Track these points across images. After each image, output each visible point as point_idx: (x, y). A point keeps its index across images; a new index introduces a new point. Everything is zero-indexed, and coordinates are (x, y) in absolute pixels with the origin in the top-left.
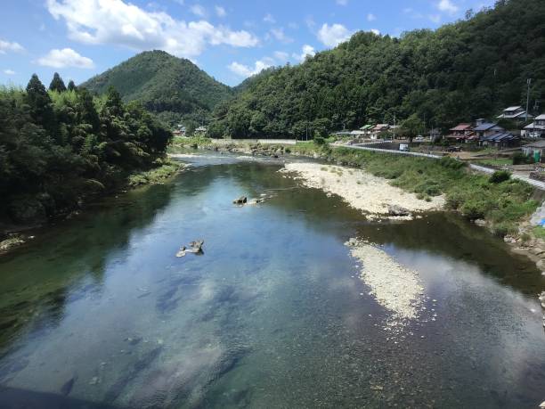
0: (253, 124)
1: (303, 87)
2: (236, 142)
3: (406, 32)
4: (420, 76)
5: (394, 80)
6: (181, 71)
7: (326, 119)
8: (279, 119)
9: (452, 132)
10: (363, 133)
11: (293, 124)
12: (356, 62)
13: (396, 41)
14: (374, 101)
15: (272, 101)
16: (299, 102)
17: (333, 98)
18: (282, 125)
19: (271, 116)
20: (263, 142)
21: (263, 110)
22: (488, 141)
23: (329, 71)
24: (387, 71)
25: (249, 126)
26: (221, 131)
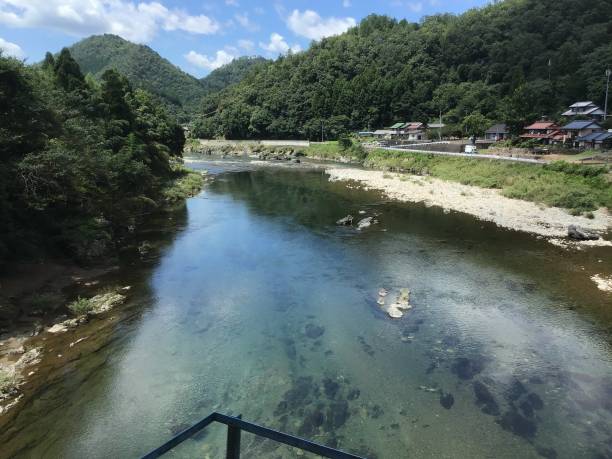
0: (253, 122)
1: (314, 79)
2: (233, 144)
3: (426, 17)
4: (449, 67)
5: (422, 72)
6: (139, 59)
7: (344, 117)
8: (285, 116)
9: (528, 131)
10: (395, 132)
11: (304, 123)
12: (373, 50)
13: (416, 27)
14: (399, 95)
15: (277, 94)
16: (311, 97)
17: (352, 92)
18: (290, 123)
19: (276, 113)
20: (267, 143)
21: (265, 104)
22: (586, 141)
23: (343, 60)
24: (412, 61)
25: (249, 124)
26: (212, 130)
